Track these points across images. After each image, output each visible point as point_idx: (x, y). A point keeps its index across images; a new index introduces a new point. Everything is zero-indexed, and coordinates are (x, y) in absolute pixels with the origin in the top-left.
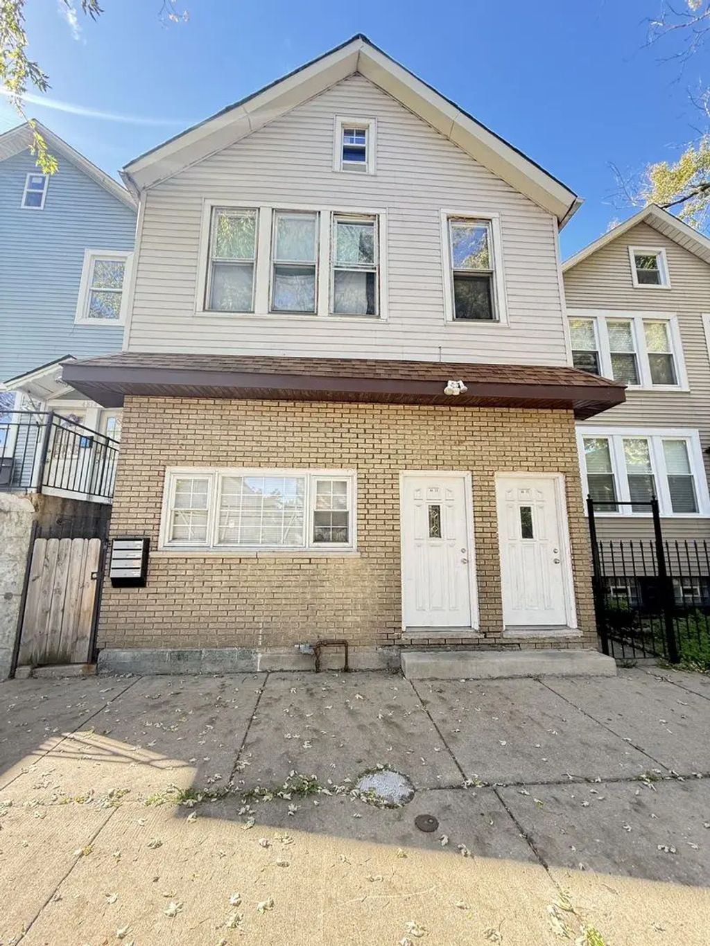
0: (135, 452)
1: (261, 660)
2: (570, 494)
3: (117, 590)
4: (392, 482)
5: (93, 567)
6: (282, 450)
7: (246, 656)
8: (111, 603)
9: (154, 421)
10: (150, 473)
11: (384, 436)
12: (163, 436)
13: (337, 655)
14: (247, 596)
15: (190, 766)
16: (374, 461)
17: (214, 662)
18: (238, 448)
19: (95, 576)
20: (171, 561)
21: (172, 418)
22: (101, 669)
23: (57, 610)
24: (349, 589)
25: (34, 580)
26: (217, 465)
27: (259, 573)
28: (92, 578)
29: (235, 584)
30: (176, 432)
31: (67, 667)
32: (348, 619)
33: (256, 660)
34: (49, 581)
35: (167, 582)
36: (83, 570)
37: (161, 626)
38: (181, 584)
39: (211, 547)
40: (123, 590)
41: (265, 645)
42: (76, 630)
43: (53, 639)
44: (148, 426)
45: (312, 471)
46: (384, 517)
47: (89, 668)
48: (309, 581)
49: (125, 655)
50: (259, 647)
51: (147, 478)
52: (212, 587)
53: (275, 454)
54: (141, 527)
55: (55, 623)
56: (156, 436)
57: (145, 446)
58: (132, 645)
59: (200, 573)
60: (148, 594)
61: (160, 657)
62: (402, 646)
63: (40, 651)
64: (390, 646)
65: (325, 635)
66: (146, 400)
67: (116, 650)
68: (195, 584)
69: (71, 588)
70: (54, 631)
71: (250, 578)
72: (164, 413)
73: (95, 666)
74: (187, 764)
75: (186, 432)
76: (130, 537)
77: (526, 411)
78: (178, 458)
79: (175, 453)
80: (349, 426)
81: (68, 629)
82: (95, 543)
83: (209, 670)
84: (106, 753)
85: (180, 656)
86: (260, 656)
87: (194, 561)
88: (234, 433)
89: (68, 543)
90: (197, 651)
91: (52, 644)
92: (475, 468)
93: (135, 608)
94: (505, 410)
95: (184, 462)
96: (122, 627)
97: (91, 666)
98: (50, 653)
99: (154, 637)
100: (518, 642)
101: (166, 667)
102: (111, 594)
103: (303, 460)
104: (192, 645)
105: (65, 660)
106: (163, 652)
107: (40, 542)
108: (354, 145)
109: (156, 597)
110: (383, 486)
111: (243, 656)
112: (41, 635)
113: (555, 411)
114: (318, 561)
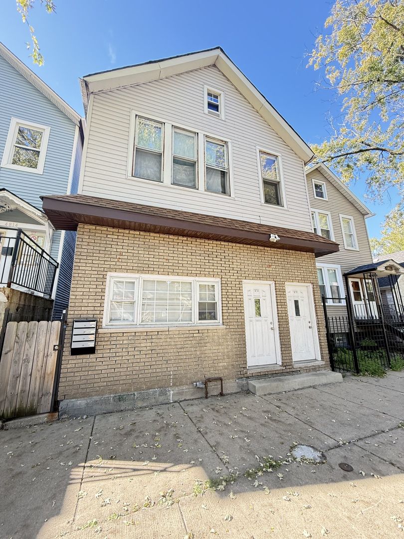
0: (86, 261)
1: (173, 395)
2: (316, 294)
3: (74, 357)
4: (239, 286)
5: (55, 341)
6: (181, 265)
7: (164, 393)
8: (69, 366)
9: (99, 241)
10: (97, 276)
11: (234, 261)
12: (106, 252)
13: (216, 386)
14: (163, 355)
15: (195, 466)
16: (230, 274)
17: (143, 400)
18: (155, 263)
19: (56, 347)
20: (112, 335)
21: (112, 241)
22: (62, 415)
23: (26, 375)
24: (220, 347)
25: (6, 353)
26: (142, 273)
27: (168, 340)
28: (54, 349)
29: (155, 348)
30: (115, 250)
31: (34, 417)
32: (221, 364)
33: (170, 395)
34: (19, 354)
35: (110, 349)
36: (47, 344)
37: (107, 380)
38: (120, 350)
39: (138, 324)
40: (78, 357)
41: (174, 385)
42: (41, 389)
43: (22, 397)
44: (95, 245)
45: (197, 279)
46: (237, 305)
47: (52, 416)
48: (198, 344)
49: (81, 402)
50: (171, 387)
51: (95, 280)
52: (140, 351)
53: (177, 268)
54: (91, 312)
55: (24, 385)
56: (101, 252)
57: (94, 258)
58: (84, 395)
59: (133, 342)
60: (96, 358)
61: (106, 401)
62: (248, 377)
63: (11, 409)
64: (241, 378)
65: (208, 376)
66: (94, 227)
67: (74, 400)
68: (130, 350)
69: (38, 357)
70: (23, 391)
71: (164, 344)
72: (107, 237)
73: (57, 414)
74: (190, 465)
75: (122, 250)
76: (83, 319)
77: (296, 252)
78: (116, 267)
79: (114, 263)
80: (216, 254)
81: (35, 389)
82: (57, 324)
83: (139, 406)
84: (127, 470)
85: (120, 399)
86: (172, 392)
87: (129, 334)
88: (152, 253)
89: (35, 324)
90: (131, 394)
91: (21, 402)
92: (277, 280)
93: (87, 369)
94: (288, 251)
95: (121, 270)
96: (78, 383)
97: (54, 414)
98: (19, 408)
99: (102, 388)
100: (299, 369)
101: (110, 407)
102: (69, 360)
103: (193, 272)
104: (128, 390)
105: (32, 412)
106: (108, 397)
107: (12, 325)
108: (213, 102)
109: (102, 360)
110: (235, 288)
111: (162, 394)
112: (13, 396)
113: (308, 253)
114: (203, 332)
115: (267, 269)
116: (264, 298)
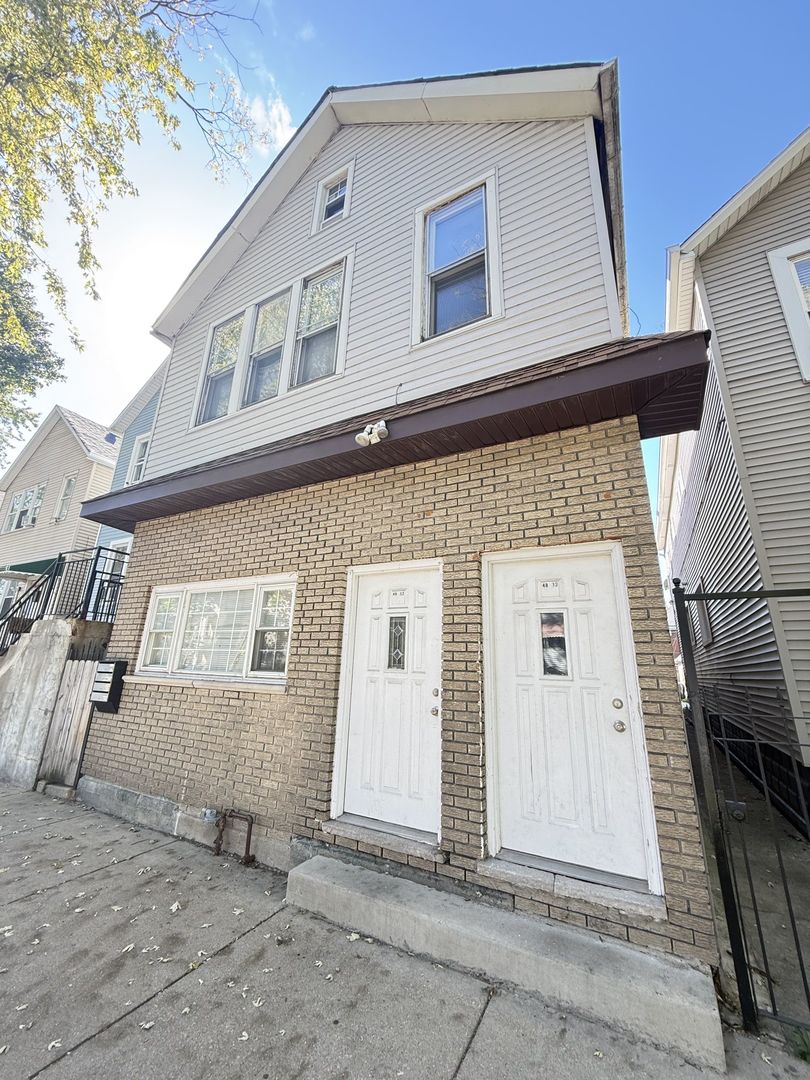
0: (134, 574)
1: (179, 821)
3: (98, 714)
6: (233, 557)
8: (97, 727)
9: (149, 542)
11: (330, 523)
12: (152, 557)
14: (182, 734)
16: (316, 558)
17: (145, 811)
18: (199, 561)
21: (161, 538)
22: (75, 795)
23: (66, 730)
24: (271, 739)
25: (60, 699)
28: (90, 701)
29: (175, 718)
30: (161, 551)
31: (60, 788)
32: (266, 784)
33: (175, 820)
34: (67, 700)
35: (131, 709)
37: (120, 759)
38: (139, 713)
39: (169, 673)
41: (186, 801)
42: (72, 752)
44: (145, 548)
45: (260, 579)
47: (71, 793)
48: (234, 722)
49: (93, 785)
50: (181, 802)
51: (136, 600)
52: (158, 720)
55: (63, 742)
56: (148, 558)
57: (140, 568)
58: (99, 775)
59: (154, 701)
61: (112, 794)
62: (322, 843)
63: (51, 768)
64: (308, 837)
66: (148, 523)
67: (90, 779)
68: (148, 715)
69: (77, 707)
70: (61, 750)
71: (187, 712)
72: (157, 533)
73: (75, 792)
75: (166, 549)
79: (156, 572)
80: (295, 517)
81: (69, 749)
82: (97, 666)
85: (124, 797)
86: (180, 814)
87: (152, 688)
88: (198, 544)
90: (136, 794)
91: (58, 763)
93: (108, 735)
95: (162, 580)
96: (98, 754)
98: (56, 771)
99: (114, 770)
100: (513, 891)
101: (112, 807)
102: (96, 718)
103: (248, 567)
104: (134, 786)
105: (62, 781)
106: (115, 788)
107: (69, 663)
108: (336, 199)
109: (122, 725)
110: (322, 592)
111: (167, 811)
112: (54, 752)
114: (246, 696)
115: (416, 524)
116: (420, 611)
